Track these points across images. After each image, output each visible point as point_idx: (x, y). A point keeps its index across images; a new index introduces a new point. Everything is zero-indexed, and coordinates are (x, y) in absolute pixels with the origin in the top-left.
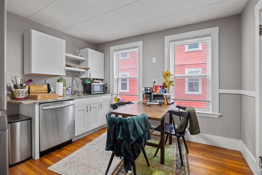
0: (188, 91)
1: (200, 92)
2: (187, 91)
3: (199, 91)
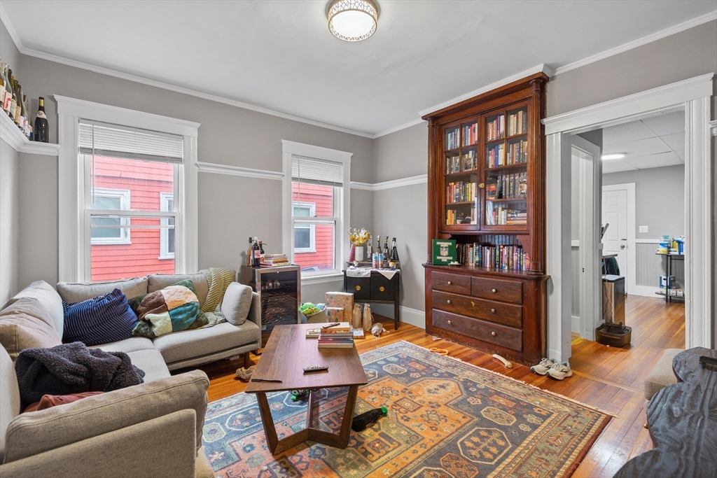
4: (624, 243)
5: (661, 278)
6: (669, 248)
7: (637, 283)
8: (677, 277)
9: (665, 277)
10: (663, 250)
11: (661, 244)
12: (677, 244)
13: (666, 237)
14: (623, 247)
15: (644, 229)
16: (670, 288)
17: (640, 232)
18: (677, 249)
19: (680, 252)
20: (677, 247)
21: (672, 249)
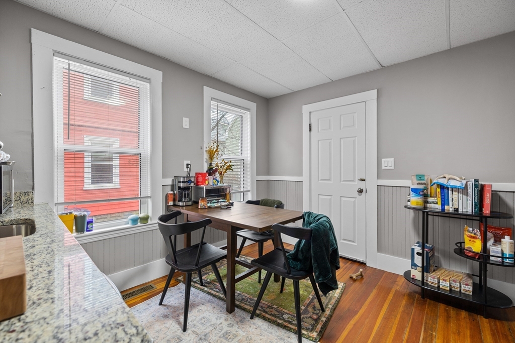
0: (92, 183)
1: (116, 183)
2: (88, 184)
3: (114, 182)
4: (362, 185)
5: (413, 250)
6: (426, 196)
7: (380, 249)
8: (436, 246)
9: (421, 251)
10: (415, 201)
11: (414, 190)
12: (439, 190)
13: (420, 177)
14: (361, 191)
15: (388, 163)
16: (428, 272)
17: (383, 168)
18: (439, 200)
19: (443, 205)
20: (439, 195)
21: (430, 199)
